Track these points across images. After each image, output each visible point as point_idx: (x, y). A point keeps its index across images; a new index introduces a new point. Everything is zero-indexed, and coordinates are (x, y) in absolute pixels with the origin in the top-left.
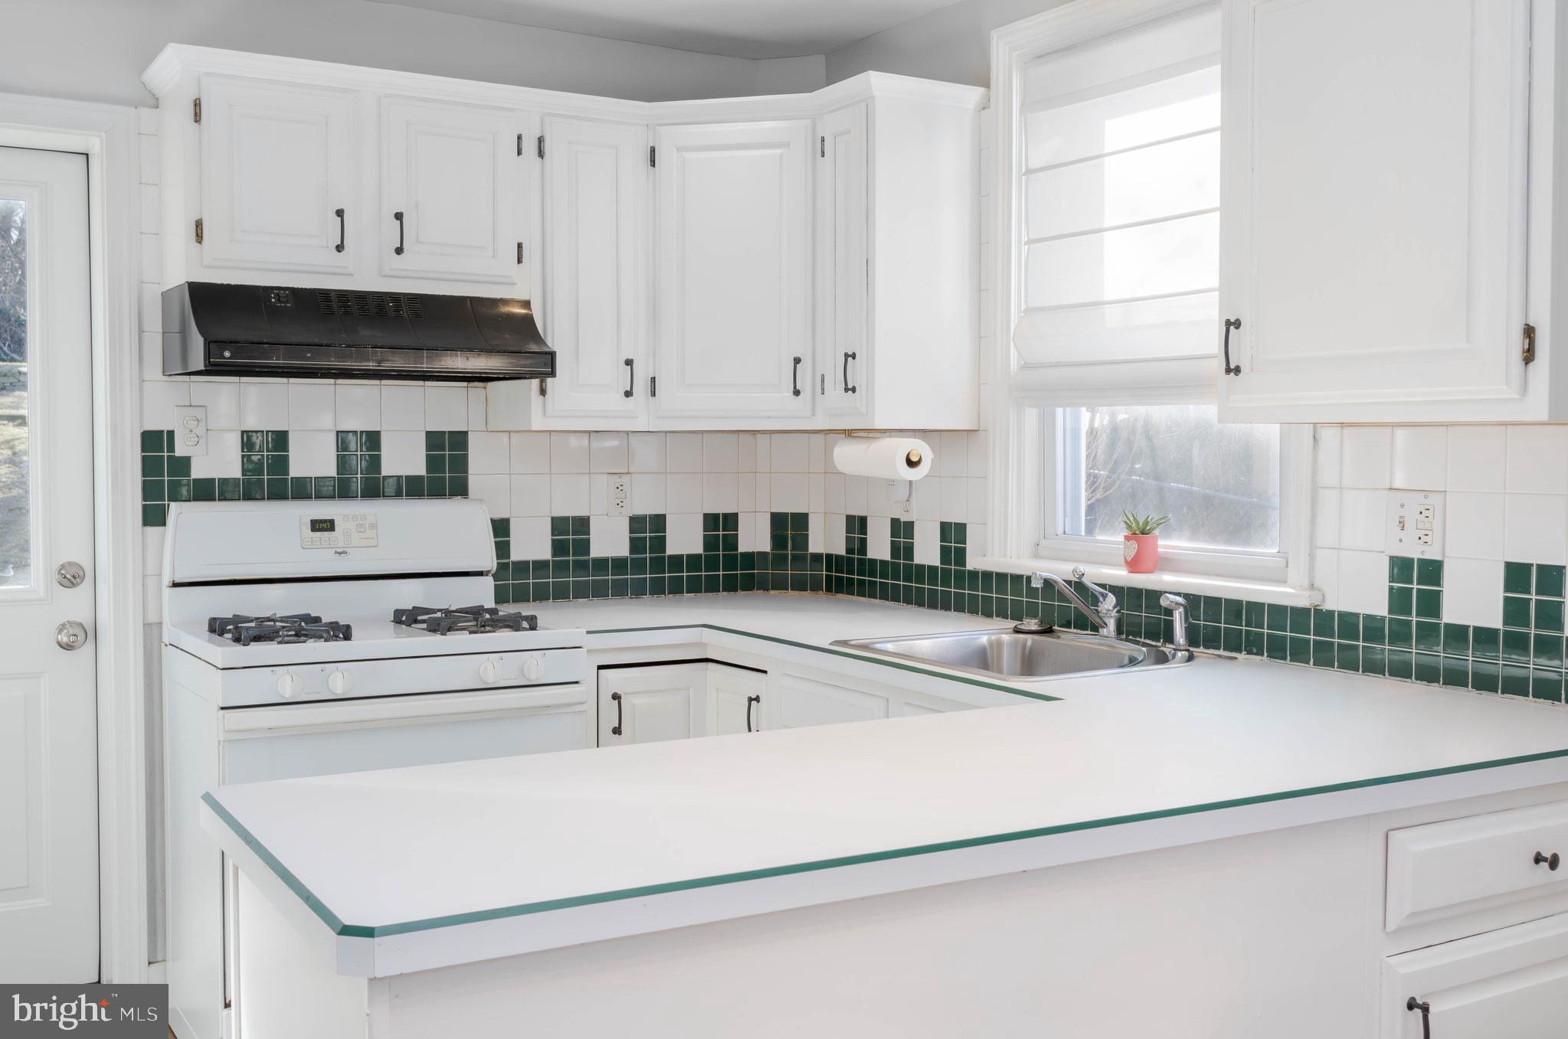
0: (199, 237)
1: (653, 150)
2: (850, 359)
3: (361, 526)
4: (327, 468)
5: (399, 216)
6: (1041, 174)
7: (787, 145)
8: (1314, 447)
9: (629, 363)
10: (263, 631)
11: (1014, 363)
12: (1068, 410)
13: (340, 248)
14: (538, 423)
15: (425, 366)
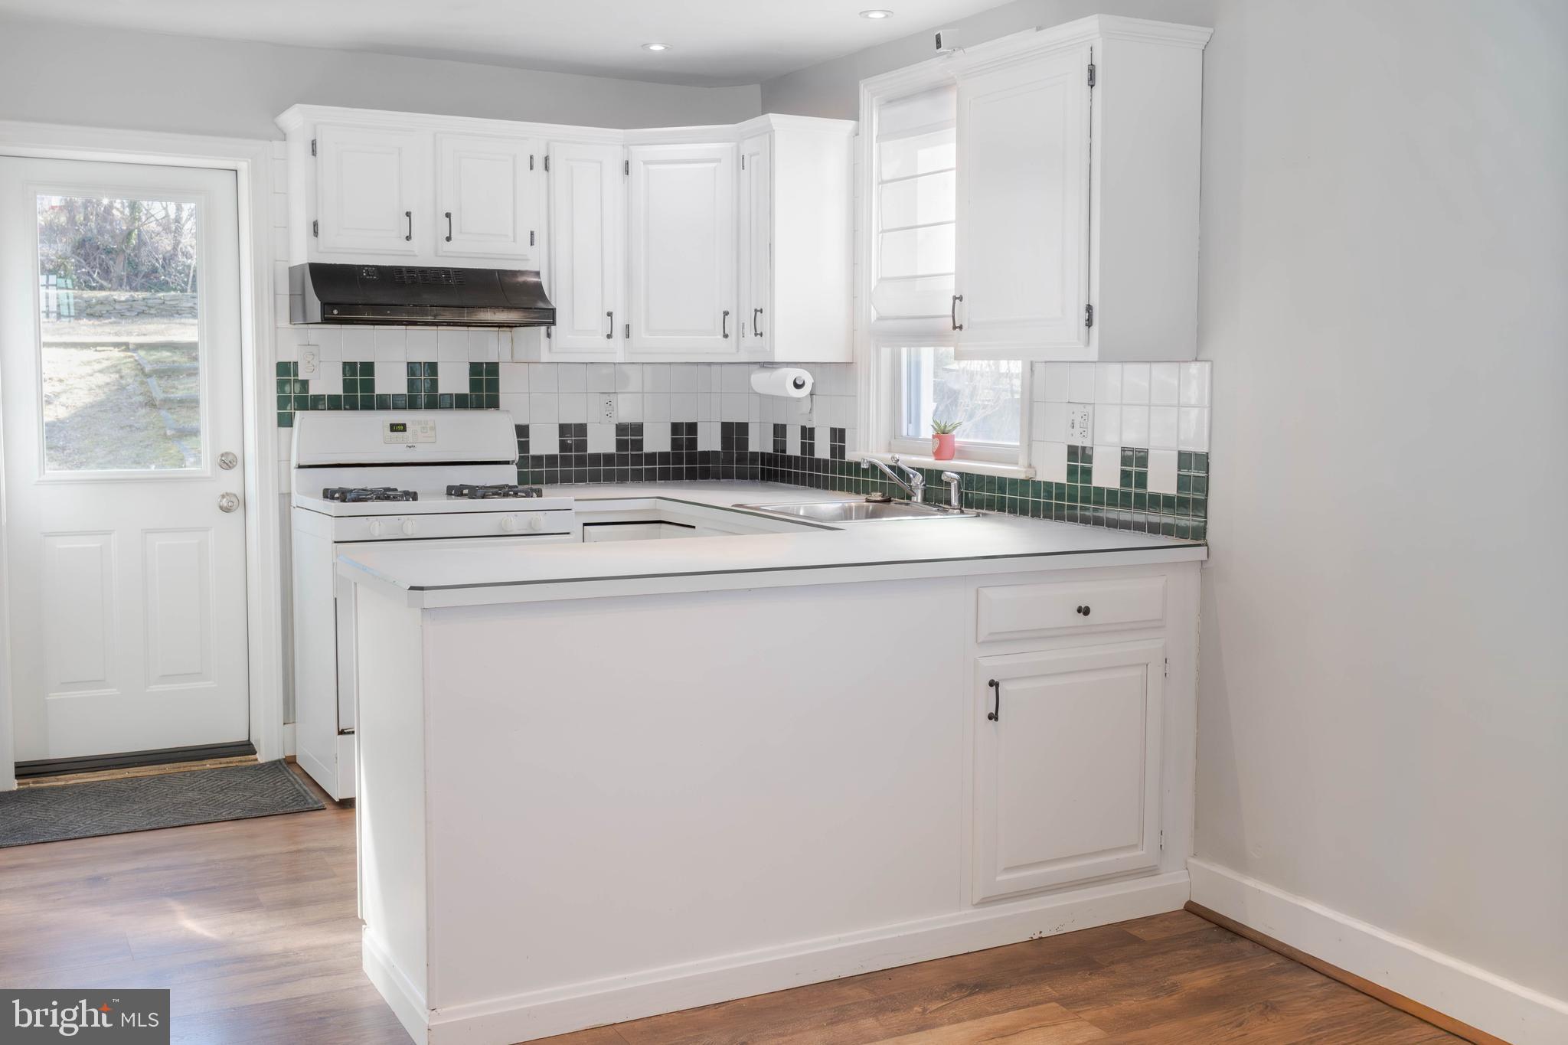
0: (316, 233)
1: (627, 163)
2: (759, 313)
3: (423, 428)
4: (401, 388)
5: (448, 215)
6: (889, 184)
7: (719, 160)
8: (1031, 376)
9: (610, 314)
10: (361, 496)
11: (874, 315)
12: (913, 349)
13: (408, 238)
14: (545, 357)
15: (466, 319)
